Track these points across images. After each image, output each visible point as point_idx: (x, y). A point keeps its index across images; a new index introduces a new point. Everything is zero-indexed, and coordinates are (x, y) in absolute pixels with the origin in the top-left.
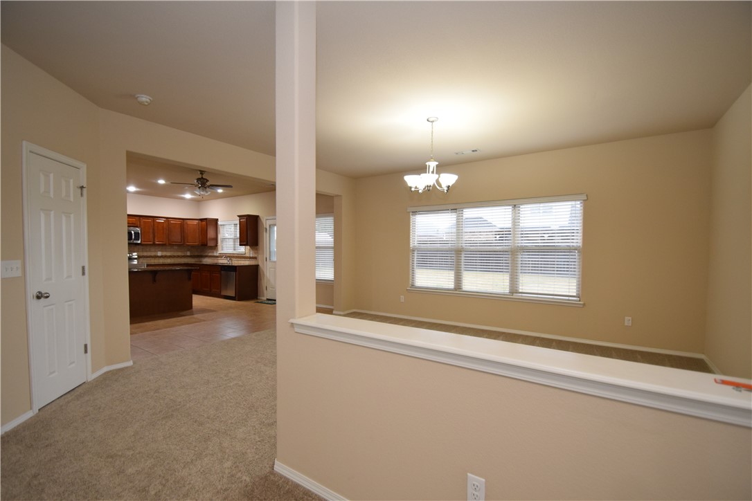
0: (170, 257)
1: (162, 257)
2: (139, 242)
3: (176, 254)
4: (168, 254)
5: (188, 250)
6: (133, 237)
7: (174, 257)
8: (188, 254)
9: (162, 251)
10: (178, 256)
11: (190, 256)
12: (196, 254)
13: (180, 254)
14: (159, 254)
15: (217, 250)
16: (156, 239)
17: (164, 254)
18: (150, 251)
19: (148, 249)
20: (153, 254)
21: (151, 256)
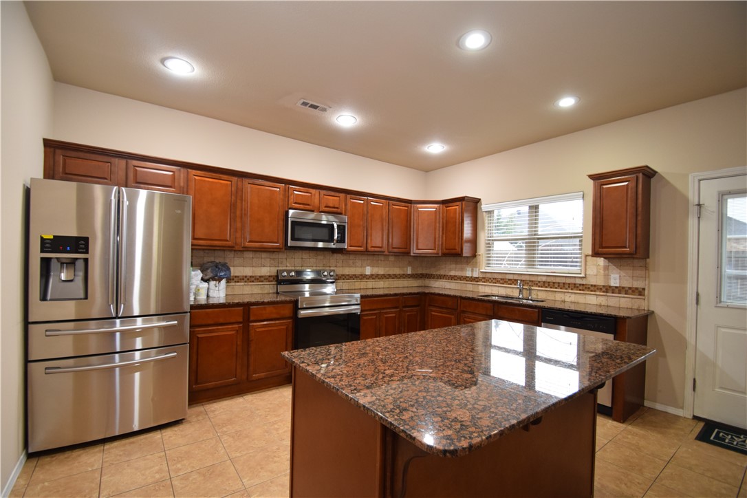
0: (383, 277)
1: (372, 277)
2: (345, 245)
3: (392, 271)
4: (381, 271)
7: (389, 276)
8: (409, 271)
9: (372, 266)
10: (395, 276)
11: (413, 276)
13: (397, 271)
14: (368, 271)
15: (475, 265)
16: (369, 241)
19: (351, 262)
20: (357, 271)
21: (355, 275)
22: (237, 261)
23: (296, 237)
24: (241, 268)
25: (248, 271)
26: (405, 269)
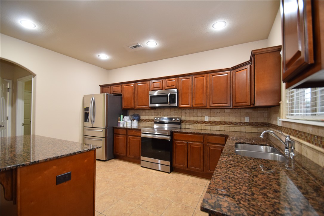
0: (220, 123)
1: (209, 122)
2: (176, 105)
3: (227, 120)
4: (217, 119)
5: (247, 114)
6: (169, 101)
7: (225, 123)
8: (247, 120)
9: (210, 116)
10: (231, 123)
11: (250, 124)
12: (261, 120)
13: (233, 120)
14: (207, 119)
16: (194, 101)
17: (212, 119)
18: (197, 115)
19: (194, 114)
20: (199, 119)
21: (197, 121)
22: (144, 113)
23: (152, 102)
24: (145, 116)
25: (146, 117)
26: (242, 119)
